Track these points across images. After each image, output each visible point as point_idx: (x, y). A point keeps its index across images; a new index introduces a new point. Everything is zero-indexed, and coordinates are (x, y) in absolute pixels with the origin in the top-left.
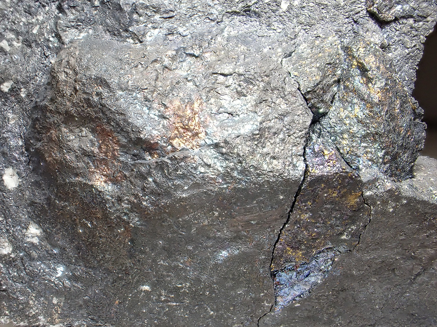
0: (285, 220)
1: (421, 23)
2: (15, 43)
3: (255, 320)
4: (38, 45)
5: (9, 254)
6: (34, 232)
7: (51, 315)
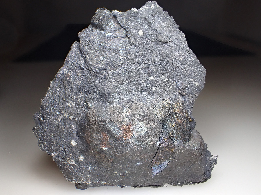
0: (154, 156)
1: (194, 96)
2: (72, 104)
3: (147, 179)
4: (80, 105)
5: (75, 164)
6: (81, 157)
7: (88, 180)
